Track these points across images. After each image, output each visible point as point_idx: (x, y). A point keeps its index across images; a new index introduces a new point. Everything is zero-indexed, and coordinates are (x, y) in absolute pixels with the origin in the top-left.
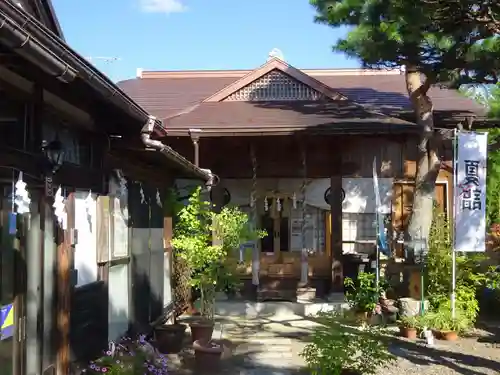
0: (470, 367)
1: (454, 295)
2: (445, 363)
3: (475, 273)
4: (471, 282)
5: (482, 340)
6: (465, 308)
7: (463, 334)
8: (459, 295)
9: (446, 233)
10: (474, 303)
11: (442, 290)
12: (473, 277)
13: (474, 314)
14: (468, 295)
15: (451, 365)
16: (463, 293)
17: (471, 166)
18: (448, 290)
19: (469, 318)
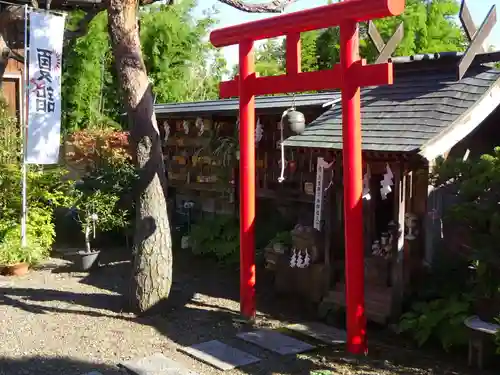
0: (39, 303)
1: (24, 219)
2: (9, 302)
3: (51, 191)
4: (47, 203)
5: (58, 270)
6: (39, 234)
7: (34, 266)
8: (32, 219)
9: (18, 144)
10: (50, 227)
11: (12, 216)
12: (48, 196)
13: (49, 241)
14: (43, 218)
15: (17, 304)
16: (36, 216)
17: (46, 56)
18: (18, 214)
19: (43, 245)
